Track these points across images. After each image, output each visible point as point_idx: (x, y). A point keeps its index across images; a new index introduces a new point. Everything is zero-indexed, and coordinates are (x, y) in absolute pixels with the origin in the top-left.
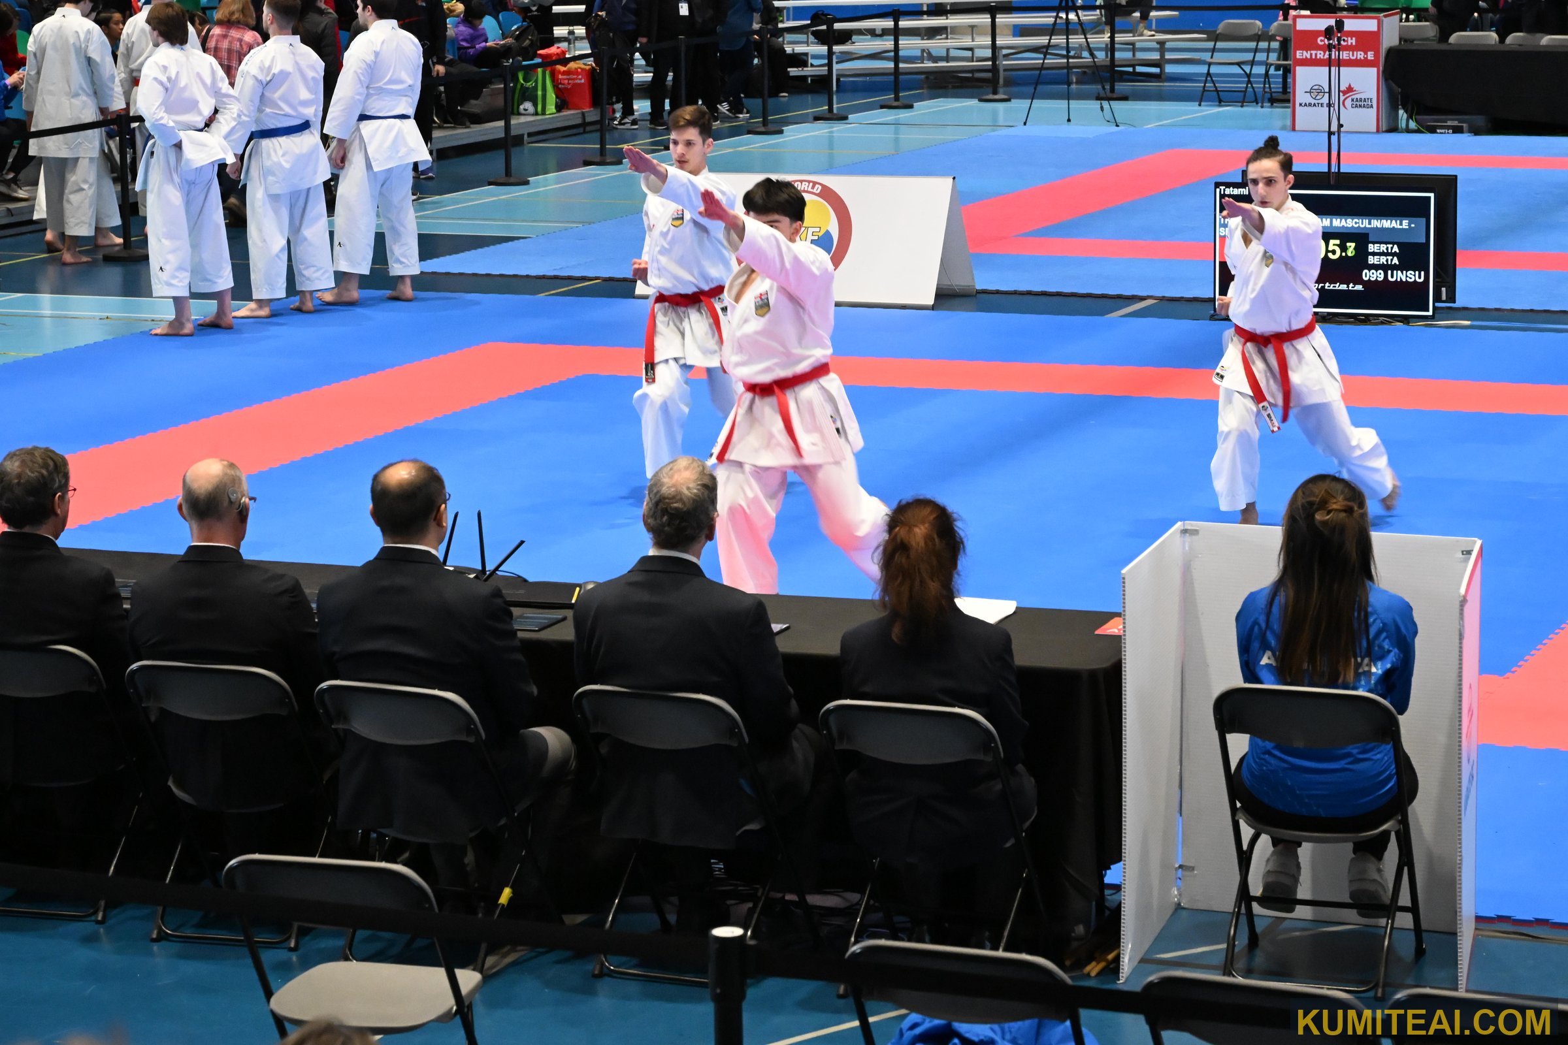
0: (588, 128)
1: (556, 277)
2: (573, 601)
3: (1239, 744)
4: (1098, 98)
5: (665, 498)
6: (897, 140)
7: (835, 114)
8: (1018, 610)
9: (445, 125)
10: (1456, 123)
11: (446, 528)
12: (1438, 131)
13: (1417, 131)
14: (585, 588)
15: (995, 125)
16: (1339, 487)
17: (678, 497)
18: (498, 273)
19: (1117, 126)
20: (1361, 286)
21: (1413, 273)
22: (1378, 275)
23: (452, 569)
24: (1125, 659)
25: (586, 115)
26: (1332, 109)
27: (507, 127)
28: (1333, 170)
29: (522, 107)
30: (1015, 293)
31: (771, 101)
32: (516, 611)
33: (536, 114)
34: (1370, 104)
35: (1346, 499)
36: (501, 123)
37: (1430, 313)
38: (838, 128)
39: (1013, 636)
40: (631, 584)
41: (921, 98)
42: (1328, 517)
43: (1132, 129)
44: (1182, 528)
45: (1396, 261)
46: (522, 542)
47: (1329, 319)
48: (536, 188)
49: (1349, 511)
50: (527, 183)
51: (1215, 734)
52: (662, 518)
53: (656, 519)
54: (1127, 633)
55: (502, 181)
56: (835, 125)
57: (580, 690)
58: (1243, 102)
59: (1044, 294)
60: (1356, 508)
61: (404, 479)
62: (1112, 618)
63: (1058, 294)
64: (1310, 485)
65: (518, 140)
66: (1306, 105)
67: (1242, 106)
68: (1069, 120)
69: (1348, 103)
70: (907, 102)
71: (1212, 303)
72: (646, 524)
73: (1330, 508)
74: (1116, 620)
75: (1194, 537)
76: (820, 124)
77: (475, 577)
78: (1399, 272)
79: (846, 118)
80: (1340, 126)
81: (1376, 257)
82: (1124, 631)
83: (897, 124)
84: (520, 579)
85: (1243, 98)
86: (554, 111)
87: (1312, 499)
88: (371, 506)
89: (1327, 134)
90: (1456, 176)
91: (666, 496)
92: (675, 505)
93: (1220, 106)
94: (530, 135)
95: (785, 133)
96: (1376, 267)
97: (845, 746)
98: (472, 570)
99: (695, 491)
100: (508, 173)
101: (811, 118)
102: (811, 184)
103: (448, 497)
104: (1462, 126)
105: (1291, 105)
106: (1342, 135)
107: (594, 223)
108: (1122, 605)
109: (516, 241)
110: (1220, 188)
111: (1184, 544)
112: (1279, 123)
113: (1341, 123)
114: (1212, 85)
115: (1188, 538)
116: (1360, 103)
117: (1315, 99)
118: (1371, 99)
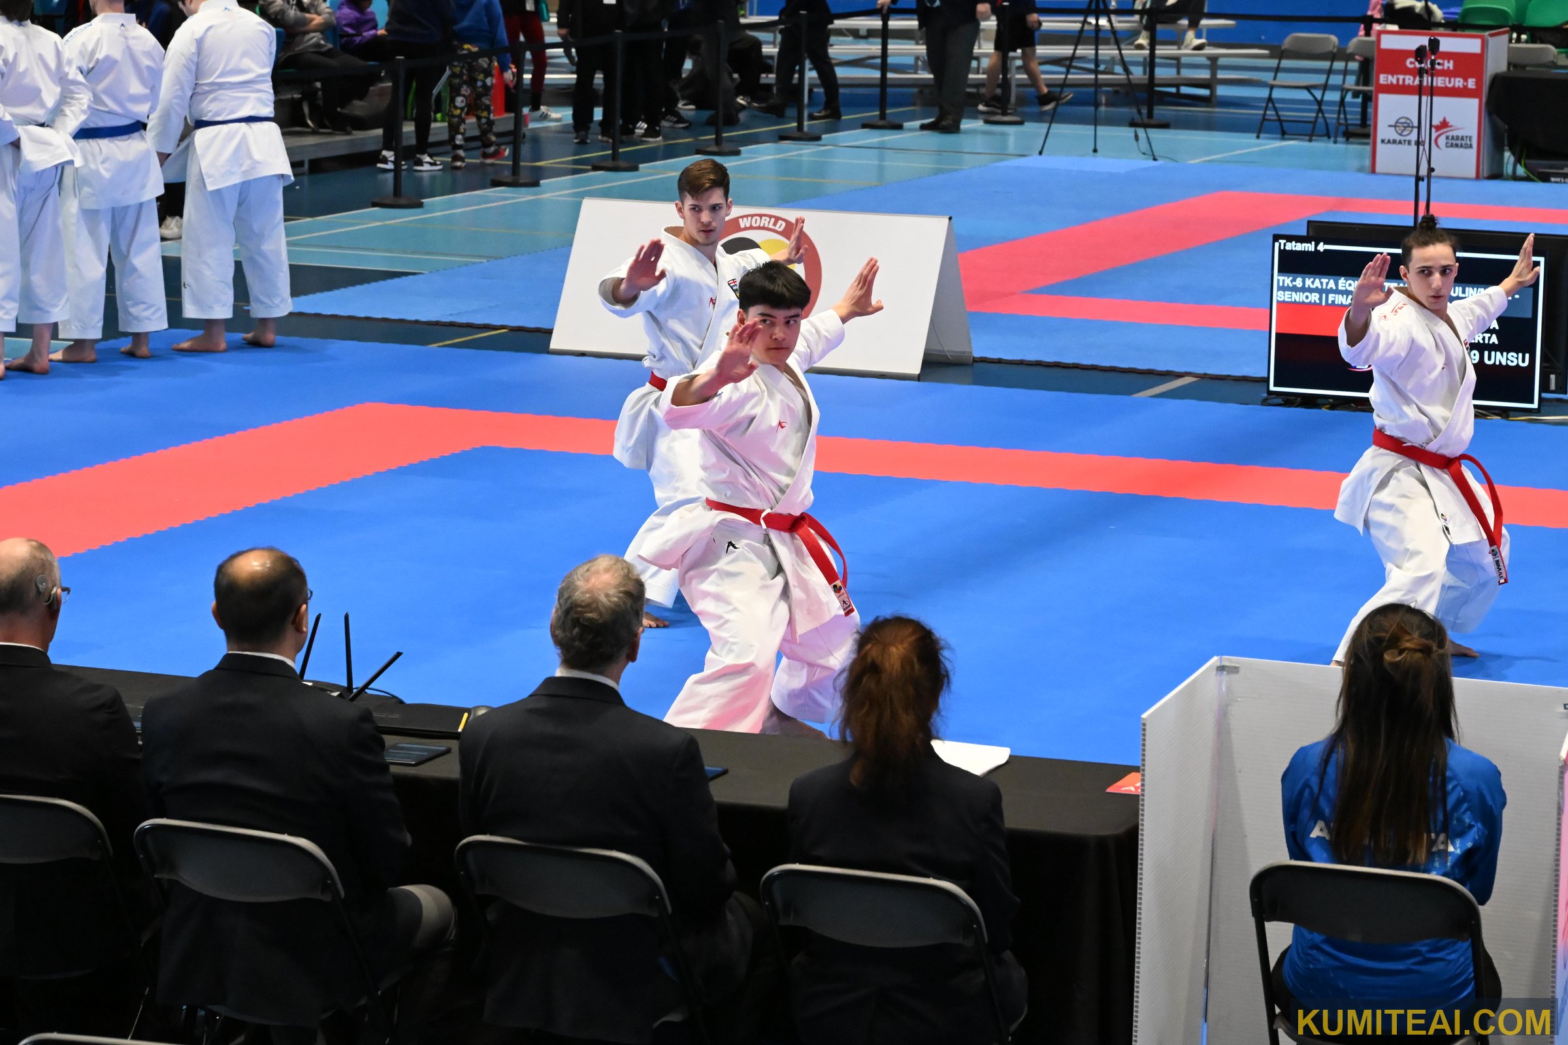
1: (452, 324)
2: (460, 730)
3: (1280, 935)
4: (1133, 124)
5: (577, 606)
6: (881, 168)
7: (806, 134)
8: (1012, 758)
9: (321, 130)
11: (306, 633)
12: (1552, 179)
13: (1527, 179)
15: (1003, 154)
16: (1415, 620)
17: (594, 605)
18: (380, 316)
19: (1155, 159)
21: (1515, 355)
23: (310, 684)
24: (1143, 825)
26: (1421, 148)
30: (1021, 363)
32: (389, 740)
34: (1468, 142)
35: (1422, 636)
37: (1535, 405)
38: (808, 151)
39: (1002, 790)
40: (530, 711)
42: (1400, 658)
43: (1171, 164)
44: (1219, 664)
45: (1494, 339)
46: (399, 654)
48: (433, 211)
49: (1426, 651)
50: (420, 205)
51: (1252, 922)
52: (572, 630)
53: (564, 631)
54: (1146, 793)
55: (389, 202)
56: (806, 146)
58: (1311, 136)
59: (1057, 365)
60: (1435, 648)
61: (256, 572)
62: (1130, 772)
63: (1076, 366)
64: (1378, 618)
66: (1389, 141)
67: (1310, 141)
68: (1095, 151)
69: (1442, 141)
70: (897, 121)
71: (1263, 386)
72: (554, 636)
73: (1403, 647)
74: (1133, 775)
75: (1233, 676)
76: (786, 144)
77: (339, 695)
78: (1498, 354)
80: (1431, 170)
82: (1143, 790)
83: (881, 147)
84: (395, 700)
85: (1312, 130)
87: (1384, 634)
88: (213, 603)
89: (1413, 180)
91: (579, 602)
92: (590, 615)
93: (1283, 139)
95: (743, 155)
97: (791, 921)
98: (336, 687)
99: (616, 599)
100: (397, 192)
101: (776, 136)
102: (773, 220)
103: (309, 595)
105: (1371, 141)
106: (1432, 180)
107: (502, 258)
108: (1141, 757)
109: (404, 278)
110: (1280, 241)
111: (1220, 685)
112: (1355, 163)
113: (1432, 166)
114: (1273, 113)
115: (1225, 676)
116: (1457, 142)
117: (1401, 135)
118: (1470, 138)
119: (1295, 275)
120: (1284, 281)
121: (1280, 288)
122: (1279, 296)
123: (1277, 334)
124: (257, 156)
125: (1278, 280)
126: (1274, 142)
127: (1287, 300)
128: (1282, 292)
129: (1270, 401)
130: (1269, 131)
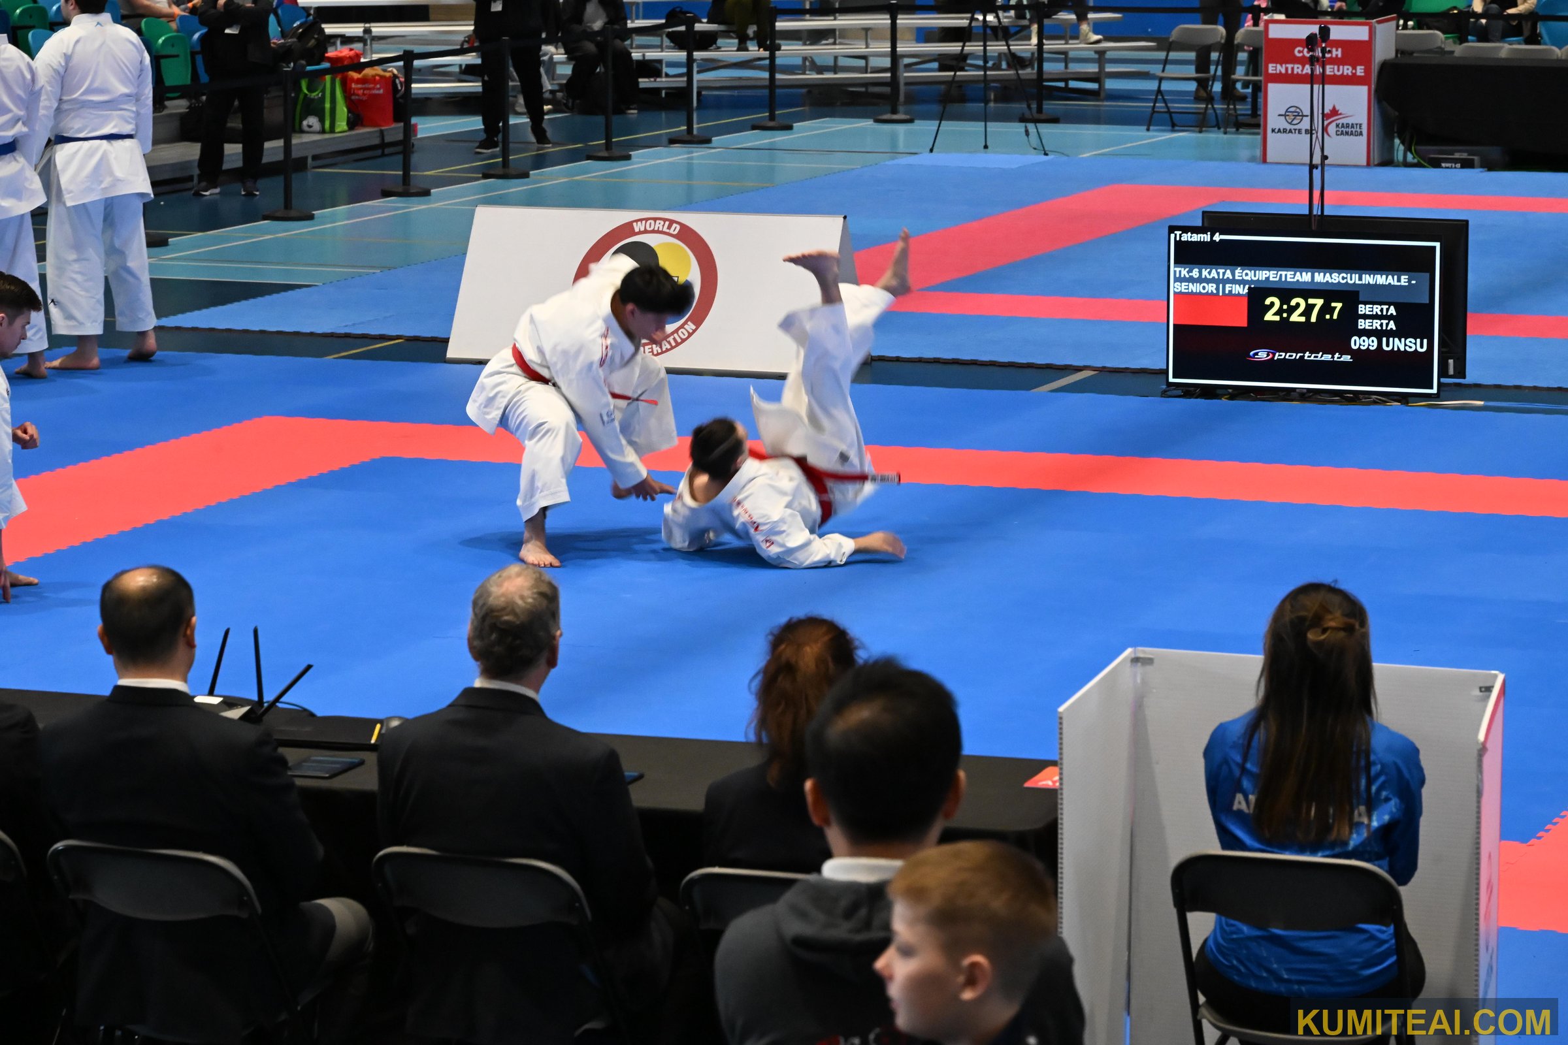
0: (387, 151)
1: (347, 336)
3: (1202, 924)
4: (1023, 119)
5: (493, 611)
6: (770, 169)
7: (696, 136)
10: (1465, 156)
12: (1443, 165)
13: (1418, 165)
14: (387, 725)
15: (895, 153)
16: (1336, 599)
17: (510, 609)
18: (275, 330)
19: (1046, 154)
20: (1349, 357)
21: (1413, 341)
22: (1371, 343)
23: (220, 700)
24: (1062, 819)
25: (385, 133)
26: (1314, 136)
27: (288, 147)
28: (1315, 213)
29: (305, 123)
30: (920, 360)
31: (616, 119)
33: (323, 131)
34: (1359, 130)
35: (1344, 615)
36: (280, 143)
37: (1435, 391)
38: (698, 154)
40: (450, 723)
41: (802, 118)
42: (1323, 637)
43: (1065, 158)
44: (1133, 656)
45: (1392, 325)
46: (309, 667)
47: (1310, 397)
48: (324, 224)
49: (1349, 629)
50: (311, 217)
51: (1173, 912)
52: (490, 638)
53: (482, 641)
54: (1064, 787)
55: (278, 214)
56: (696, 150)
57: (381, 853)
58: (1201, 127)
60: (1357, 626)
62: (1047, 766)
63: (974, 363)
64: (1299, 596)
65: (300, 165)
66: (1279, 131)
67: (1201, 132)
68: (986, 147)
69: (1332, 129)
70: (786, 122)
71: (1163, 377)
73: (1326, 626)
74: (1050, 770)
75: (1149, 668)
76: (677, 148)
78: (1396, 340)
79: (708, 141)
80: (1324, 158)
81: (1367, 321)
82: (1061, 784)
83: (771, 149)
84: (306, 713)
85: (1203, 122)
86: (345, 128)
87: (1303, 613)
89: (1307, 169)
90: (1467, 222)
91: (494, 607)
93: (1173, 131)
94: (315, 158)
95: (634, 159)
96: (1368, 333)
97: (712, 925)
98: (246, 701)
99: (530, 600)
100: (288, 204)
101: (665, 140)
102: (667, 223)
104: (1473, 160)
105: (1261, 131)
106: (1326, 168)
107: (395, 268)
108: (1059, 751)
109: (298, 290)
110: (1176, 232)
111: (1135, 676)
112: (1245, 153)
113: (1325, 154)
114: (1163, 105)
115: (1139, 668)
116: (1347, 130)
117: (1290, 123)
118: (1360, 125)
119: (1191, 266)
120: (1180, 272)
121: (1176, 280)
122: (1176, 287)
123: (1174, 325)
124: (119, 174)
125: (1175, 272)
126: (1165, 134)
127: (1183, 291)
128: (1179, 284)
129: (1169, 393)
130: (1160, 123)
